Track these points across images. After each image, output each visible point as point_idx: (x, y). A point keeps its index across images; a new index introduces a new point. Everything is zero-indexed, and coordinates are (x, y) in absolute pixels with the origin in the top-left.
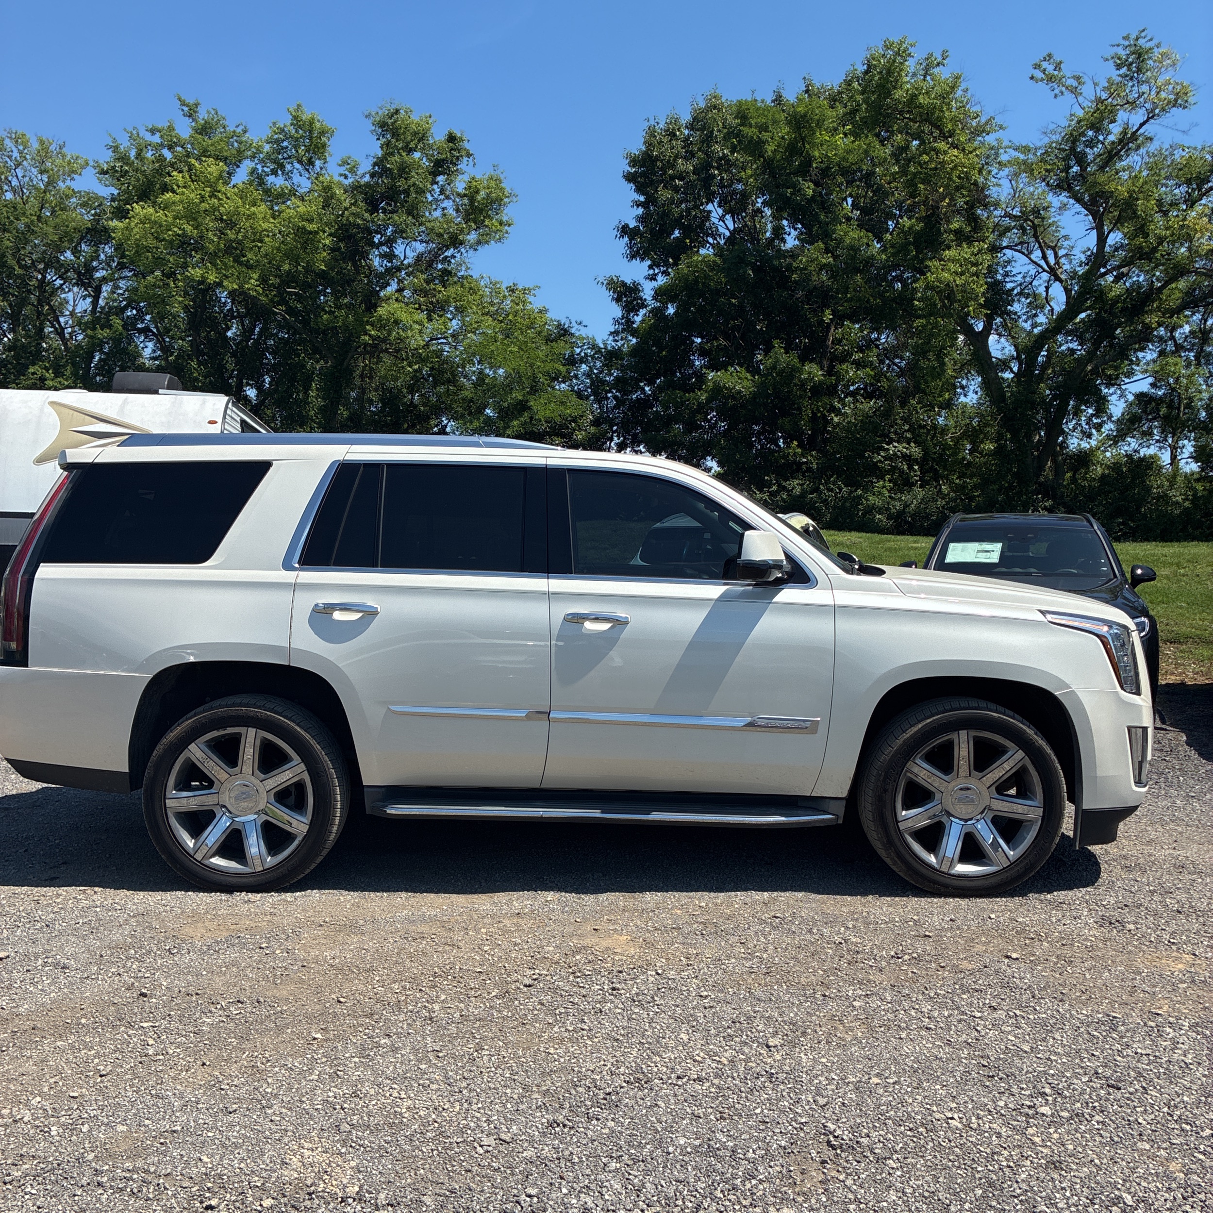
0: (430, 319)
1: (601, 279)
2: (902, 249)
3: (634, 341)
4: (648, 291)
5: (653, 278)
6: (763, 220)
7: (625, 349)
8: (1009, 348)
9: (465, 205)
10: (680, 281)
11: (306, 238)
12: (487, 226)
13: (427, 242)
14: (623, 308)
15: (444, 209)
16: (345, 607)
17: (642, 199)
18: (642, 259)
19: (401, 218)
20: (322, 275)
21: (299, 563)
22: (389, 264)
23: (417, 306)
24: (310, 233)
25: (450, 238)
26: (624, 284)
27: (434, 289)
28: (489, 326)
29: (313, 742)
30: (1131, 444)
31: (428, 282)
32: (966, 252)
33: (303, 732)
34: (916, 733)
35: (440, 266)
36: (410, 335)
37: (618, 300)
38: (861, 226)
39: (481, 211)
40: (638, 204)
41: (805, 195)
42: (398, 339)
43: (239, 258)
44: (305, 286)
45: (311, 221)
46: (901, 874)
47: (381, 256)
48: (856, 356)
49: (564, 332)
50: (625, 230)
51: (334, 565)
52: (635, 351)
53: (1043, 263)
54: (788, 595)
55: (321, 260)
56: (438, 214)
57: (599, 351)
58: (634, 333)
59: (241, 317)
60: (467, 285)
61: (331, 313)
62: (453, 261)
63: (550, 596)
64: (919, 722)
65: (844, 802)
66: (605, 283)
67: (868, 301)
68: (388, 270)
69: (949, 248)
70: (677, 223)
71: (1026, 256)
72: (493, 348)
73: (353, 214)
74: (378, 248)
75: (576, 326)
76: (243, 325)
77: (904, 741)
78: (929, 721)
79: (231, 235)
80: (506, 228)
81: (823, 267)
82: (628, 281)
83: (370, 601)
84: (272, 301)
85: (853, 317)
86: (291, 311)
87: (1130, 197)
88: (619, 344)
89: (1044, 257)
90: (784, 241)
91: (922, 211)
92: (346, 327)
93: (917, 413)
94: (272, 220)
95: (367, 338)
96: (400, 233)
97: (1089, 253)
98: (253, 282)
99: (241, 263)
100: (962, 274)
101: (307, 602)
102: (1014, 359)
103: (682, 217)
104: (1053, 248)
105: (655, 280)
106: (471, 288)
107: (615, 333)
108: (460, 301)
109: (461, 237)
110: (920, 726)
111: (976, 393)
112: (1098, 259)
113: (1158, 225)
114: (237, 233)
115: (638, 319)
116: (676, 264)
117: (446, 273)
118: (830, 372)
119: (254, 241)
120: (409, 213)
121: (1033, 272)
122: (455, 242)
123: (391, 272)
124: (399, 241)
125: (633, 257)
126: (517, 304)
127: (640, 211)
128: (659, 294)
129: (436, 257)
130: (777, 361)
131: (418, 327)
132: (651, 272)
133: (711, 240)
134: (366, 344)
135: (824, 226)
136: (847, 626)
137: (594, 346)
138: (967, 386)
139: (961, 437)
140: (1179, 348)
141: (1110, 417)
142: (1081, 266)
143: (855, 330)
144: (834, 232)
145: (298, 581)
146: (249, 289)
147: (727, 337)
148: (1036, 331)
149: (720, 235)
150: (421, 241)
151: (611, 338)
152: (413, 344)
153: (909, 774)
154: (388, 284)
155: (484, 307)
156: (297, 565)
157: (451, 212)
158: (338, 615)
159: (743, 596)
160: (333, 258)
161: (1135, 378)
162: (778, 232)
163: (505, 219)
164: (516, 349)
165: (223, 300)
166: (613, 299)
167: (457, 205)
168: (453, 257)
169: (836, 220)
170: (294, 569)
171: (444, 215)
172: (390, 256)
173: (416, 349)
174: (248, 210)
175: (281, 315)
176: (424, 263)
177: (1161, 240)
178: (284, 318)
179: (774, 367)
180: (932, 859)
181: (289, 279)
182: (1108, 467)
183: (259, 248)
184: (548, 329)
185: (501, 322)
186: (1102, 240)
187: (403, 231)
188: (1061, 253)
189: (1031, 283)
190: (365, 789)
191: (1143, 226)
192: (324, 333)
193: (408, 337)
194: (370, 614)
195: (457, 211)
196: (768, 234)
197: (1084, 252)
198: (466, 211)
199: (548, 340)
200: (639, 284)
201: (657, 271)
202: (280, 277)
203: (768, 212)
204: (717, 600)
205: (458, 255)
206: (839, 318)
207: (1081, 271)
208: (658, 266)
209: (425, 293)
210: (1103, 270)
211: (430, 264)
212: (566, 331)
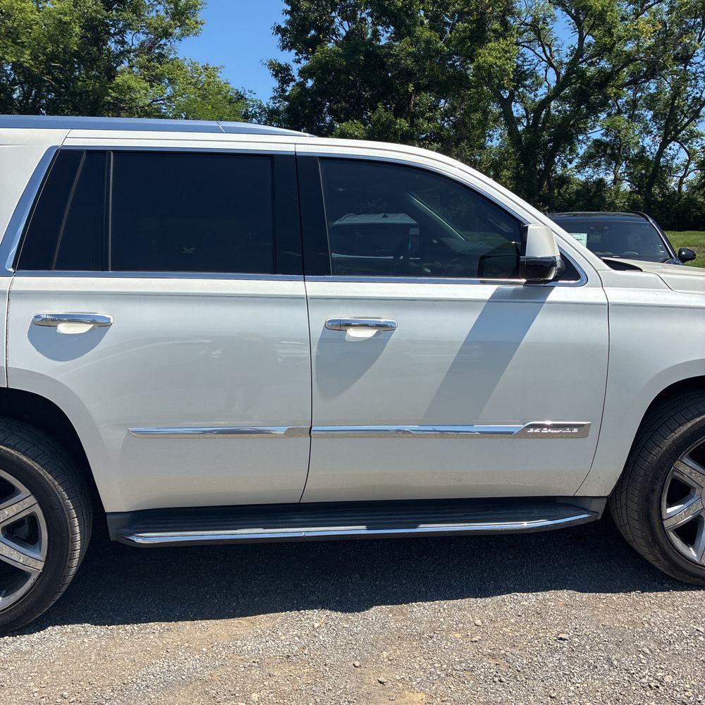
0: (152, 86)
1: (265, 61)
2: (462, 41)
3: (287, 103)
4: (295, 70)
5: (298, 61)
6: (366, 26)
7: (281, 108)
8: (521, 110)
9: (172, 9)
10: (316, 63)
11: (63, 27)
12: (187, 25)
13: (147, 34)
14: (279, 81)
15: (157, 11)
16: (73, 319)
17: (289, 8)
18: (290, 50)
19: (128, 15)
20: (76, 54)
21: (14, 267)
22: (122, 49)
23: (142, 77)
24: (65, 23)
25: (163, 31)
26: (279, 65)
27: (154, 66)
28: (192, 93)
29: (43, 472)
30: (589, 171)
31: (149, 61)
32: (502, 44)
33: (30, 462)
34: (684, 433)
35: (157, 51)
36: (139, 96)
37: (276, 76)
38: (431, 28)
39: (183, 14)
40: (287, 12)
41: (396, 6)
42: (131, 99)
43: (16, 40)
44: (65, 62)
45: (65, 15)
46: (662, 569)
47: (116, 42)
48: (428, 115)
49: (241, 97)
50: (279, 29)
51: (56, 268)
52: (288, 110)
53: (543, 55)
54: (561, 293)
55: (74, 43)
56: (154, 14)
57: (264, 110)
58: (286, 99)
59: (21, 83)
60: (176, 64)
61: (83, 81)
62: (165, 47)
63: (307, 300)
64: (688, 421)
65: (605, 501)
66: (267, 64)
67: (438, 77)
68: (121, 53)
69: (490, 41)
70: (313, 25)
71: (533, 50)
72: (194, 106)
73: (95, 11)
74: (113, 37)
75: (249, 94)
76: (23, 90)
77: (673, 441)
78: (698, 419)
79: (9, 23)
80: (200, 26)
81: (409, 54)
82: (282, 63)
83: (100, 310)
84: (42, 72)
85: (426, 89)
86: (55, 79)
87: (603, 9)
88: (277, 105)
89: (544, 51)
90: (379, 40)
91: (475, 17)
92: (94, 91)
93: (465, 151)
94: (37, 13)
95: (109, 98)
96: (128, 26)
97: (572, 48)
98: (26, 57)
99: (17, 44)
100: (500, 58)
101: (24, 313)
102: (524, 117)
103: (316, 20)
104: (549, 46)
105: (300, 63)
106: (178, 66)
107: (274, 98)
108: (172, 74)
109: (170, 30)
110: (689, 425)
111: (498, 140)
112: (578, 53)
113: (620, 29)
114: (13, 23)
115: (289, 89)
116: (313, 53)
117: (161, 55)
118: (412, 125)
119: (26, 28)
120: (134, 12)
121: (536, 61)
122: (166, 34)
123: (123, 54)
124: (128, 31)
125: (284, 48)
126: (210, 78)
127: (288, 17)
128: (302, 73)
129: (154, 45)
130: (380, 116)
131: (144, 91)
132: (297, 57)
133: (334, 38)
134: (109, 103)
135: (408, 27)
136: (620, 325)
137: (260, 107)
138: (492, 135)
139: (489, 167)
140: (619, 112)
141: (577, 155)
142: (567, 57)
143: (427, 98)
144: (414, 32)
145: (13, 288)
146: (24, 62)
147: (347, 102)
148: (537, 100)
149: (339, 35)
150: (143, 33)
151: (272, 101)
152: (141, 104)
153: (676, 474)
154: (122, 62)
155: (187, 79)
156: (11, 270)
157: (162, 14)
158: (63, 328)
159: (516, 295)
160: (83, 43)
161: (596, 130)
162: (376, 34)
163: (199, 20)
164: (210, 108)
165: (8, 72)
166: (273, 75)
167: (166, 9)
168: (165, 45)
169: (415, 24)
170: (8, 274)
171: (158, 16)
172: (123, 43)
173: (143, 107)
174: (20, 5)
175: (49, 82)
176: (146, 49)
177: (620, 38)
178: (52, 85)
179: (378, 120)
180: (692, 553)
181: (53, 57)
182: (581, 185)
183: (30, 33)
184: (231, 95)
185: (200, 90)
186: (581, 40)
187: (130, 25)
188: (553, 49)
189: (534, 69)
190: (108, 517)
191: (610, 29)
192: (80, 94)
193: (137, 98)
194: (101, 325)
195: (167, 13)
196: (369, 36)
197: (569, 48)
198: (173, 14)
199: (230, 102)
200: (289, 65)
201: (301, 57)
202: (47, 55)
203: (369, 20)
204: (489, 301)
205: (169, 44)
206: (418, 90)
207: (566, 60)
208: (302, 53)
209: (148, 69)
210: (580, 60)
211: (150, 49)
212: (242, 97)
